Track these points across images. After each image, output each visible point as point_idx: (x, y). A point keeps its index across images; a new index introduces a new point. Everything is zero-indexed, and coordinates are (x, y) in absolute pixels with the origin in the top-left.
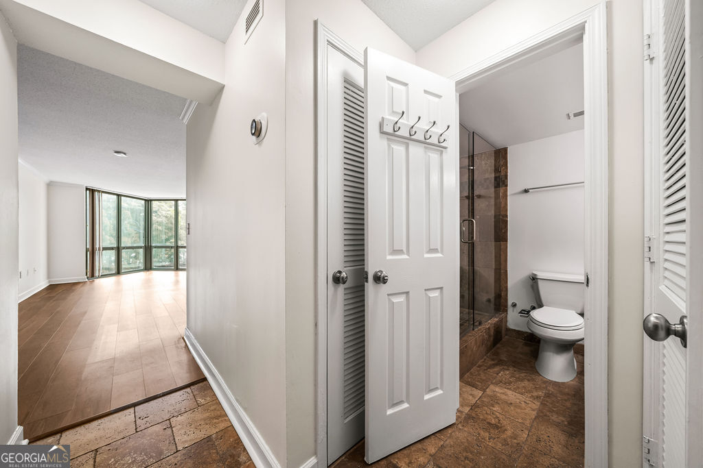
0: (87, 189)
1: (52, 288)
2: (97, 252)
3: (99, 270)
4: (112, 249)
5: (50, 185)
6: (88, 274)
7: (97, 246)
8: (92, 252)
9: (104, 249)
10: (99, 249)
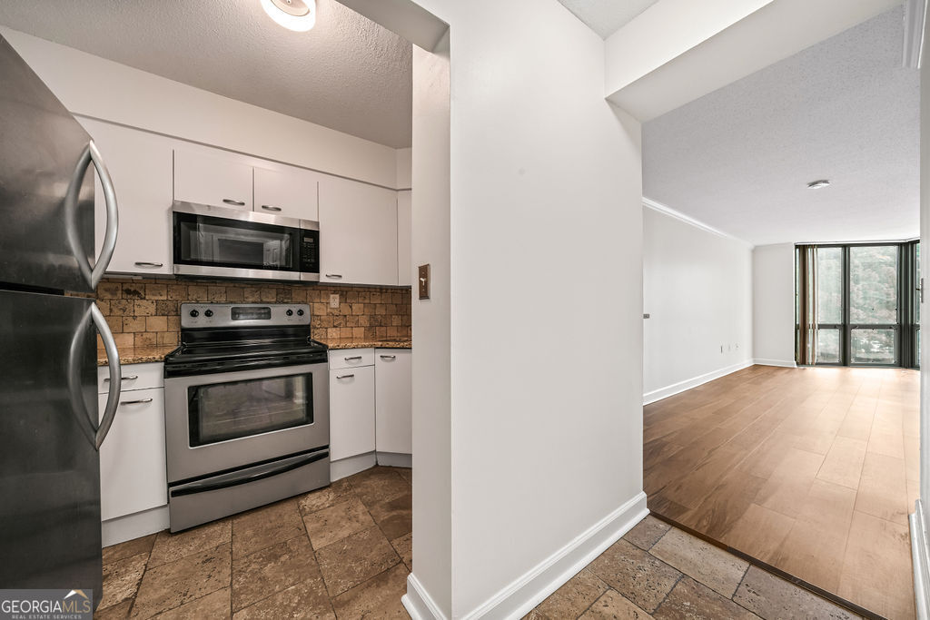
0: (797, 247)
1: (756, 367)
2: (810, 331)
3: (813, 356)
4: (835, 327)
5: (755, 251)
6: (798, 358)
7: (811, 322)
8: (802, 331)
9: (821, 326)
10: (814, 328)
